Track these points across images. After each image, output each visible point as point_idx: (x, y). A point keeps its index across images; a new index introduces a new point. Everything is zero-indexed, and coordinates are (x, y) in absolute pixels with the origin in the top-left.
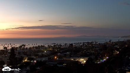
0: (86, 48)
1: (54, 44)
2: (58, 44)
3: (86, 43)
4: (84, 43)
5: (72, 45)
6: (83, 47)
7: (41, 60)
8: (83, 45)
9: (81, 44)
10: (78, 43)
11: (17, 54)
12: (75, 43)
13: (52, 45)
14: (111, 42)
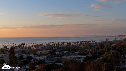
0: (83, 47)
1: (53, 43)
2: (57, 43)
3: (84, 42)
4: (81, 42)
5: (69, 43)
6: (80, 46)
7: (40, 58)
8: (81, 44)
9: (78, 43)
10: (76, 42)
11: (17, 53)
12: (72, 42)
13: (51, 44)
14: (107, 41)
